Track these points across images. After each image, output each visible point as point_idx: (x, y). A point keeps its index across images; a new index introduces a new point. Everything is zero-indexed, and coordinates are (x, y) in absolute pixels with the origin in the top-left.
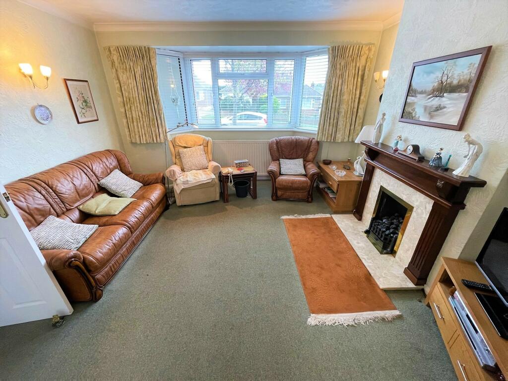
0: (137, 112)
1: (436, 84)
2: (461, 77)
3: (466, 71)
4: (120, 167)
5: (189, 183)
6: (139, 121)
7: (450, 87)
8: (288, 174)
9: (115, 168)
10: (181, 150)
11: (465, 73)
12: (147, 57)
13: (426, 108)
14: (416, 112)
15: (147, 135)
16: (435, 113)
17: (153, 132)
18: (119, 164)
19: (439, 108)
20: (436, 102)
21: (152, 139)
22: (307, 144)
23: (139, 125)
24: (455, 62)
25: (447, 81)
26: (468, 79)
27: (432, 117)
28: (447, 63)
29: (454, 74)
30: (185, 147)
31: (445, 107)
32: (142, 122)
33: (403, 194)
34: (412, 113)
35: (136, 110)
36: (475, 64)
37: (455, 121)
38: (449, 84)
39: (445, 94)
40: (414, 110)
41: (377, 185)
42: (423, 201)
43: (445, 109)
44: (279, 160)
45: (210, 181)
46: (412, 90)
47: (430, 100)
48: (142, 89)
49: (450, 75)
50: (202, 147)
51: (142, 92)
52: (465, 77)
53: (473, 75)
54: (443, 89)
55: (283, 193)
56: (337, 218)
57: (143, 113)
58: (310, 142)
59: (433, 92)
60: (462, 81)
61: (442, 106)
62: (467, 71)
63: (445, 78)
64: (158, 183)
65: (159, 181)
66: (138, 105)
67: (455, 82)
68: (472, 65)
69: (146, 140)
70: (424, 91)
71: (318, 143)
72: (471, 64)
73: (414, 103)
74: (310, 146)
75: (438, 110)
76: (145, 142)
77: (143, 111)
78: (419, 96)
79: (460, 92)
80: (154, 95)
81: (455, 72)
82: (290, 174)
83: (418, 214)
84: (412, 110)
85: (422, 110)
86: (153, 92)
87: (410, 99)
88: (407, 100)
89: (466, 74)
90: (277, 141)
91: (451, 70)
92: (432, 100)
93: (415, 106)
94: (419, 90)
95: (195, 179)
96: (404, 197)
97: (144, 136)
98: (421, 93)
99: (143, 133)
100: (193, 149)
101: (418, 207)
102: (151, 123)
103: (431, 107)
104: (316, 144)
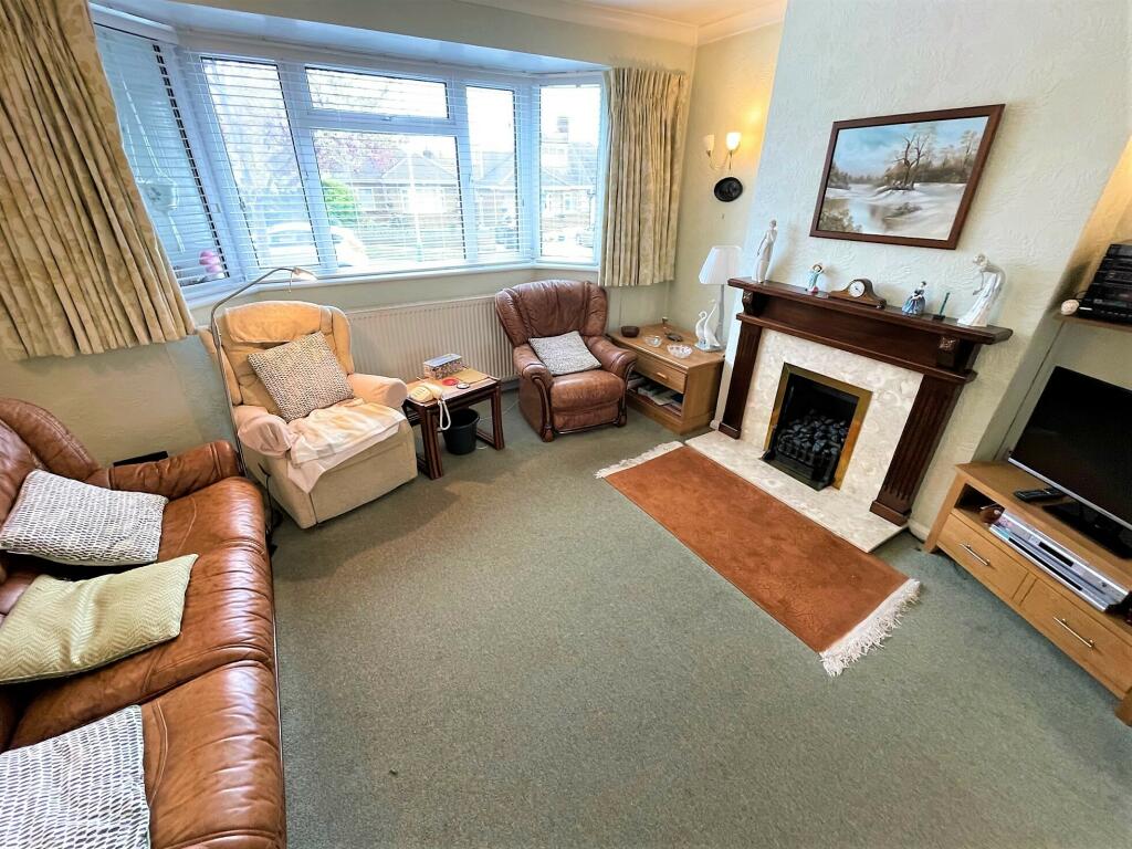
0: (40, 242)
1: (893, 166)
2: (949, 155)
3: (958, 145)
4: (41, 459)
5: (336, 450)
6: (53, 272)
7: (926, 171)
8: (567, 371)
9: (25, 468)
10: (258, 357)
11: (955, 149)
12: (47, 25)
13: (874, 210)
14: (851, 218)
15: (104, 322)
16: (897, 219)
17: (129, 310)
18: (35, 450)
19: (904, 211)
20: (896, 199)
21: (126, 334)
22: (580, 295)
23: (60, 288)
24: (933, 128)
25: (918, 160)
26: (963, 159)
27: (889, 226)
28: (914, 127)
29: (933, 149)
30: (265, 346)
31: (916, 209)
32: (70, 279)
33: (845, 372)
34: (841, 220)
35: (34, 230)
36: (975, 133)
37: (942, 232)
38: (923, 165)
39: (916, 185)
40: (845, 213)
41: (773, 363)
42: (891, 378)
43: (919, 212)
44: (528, 343)
45: (394, 431)
46: (836, 174)
47: (884, 194)
48: (48, 150)
49: (923, 150)
50: (319, 337)
51: (52, 161)
52: (957, 155)
53: (974, 153)
54: (910, 175)
55: (566, 418)
56: (700, 444)
57: (72, 244)
58: (586, 292)
59: (888, 182)
60: (952, 163)
61: (911, 206)
62: (960, 146)
63: (912, 156)
64: (223, 478)
65: (228, 470)
66: (41, 211)
67: (936, 164)
68: (970, 134)
69: (104, 340)
70: (865, 177)
71: (603, 290)
72: (968, 133)
73: (843, 202)
74: (589, 299)
75: (902, 214)
76: (100, 350)
77: (70, 236)
78: (854, 187)
79: (948, 181)
80: (109, 176)
81: (934, 145)
82: (570, 371)
83: (883, 404)
84: (841, 214)
85: (866, 214)
86: (105, 165)
87: (831, 193)
88: (827, 195)
89: (959, 150)
90: (513, 297)
91: (925, 140)
92: (888, 195)
93: (848, 207)
94: (854, 174)
95: (349, 435)
96: (847, 378)
97: (90, 327)
98: (860, 181)
99: (86, 316)
100: (296, 346)
101: (883, 391)
102: (114, 279)
103: (886, 208)
104: (601, 295)
